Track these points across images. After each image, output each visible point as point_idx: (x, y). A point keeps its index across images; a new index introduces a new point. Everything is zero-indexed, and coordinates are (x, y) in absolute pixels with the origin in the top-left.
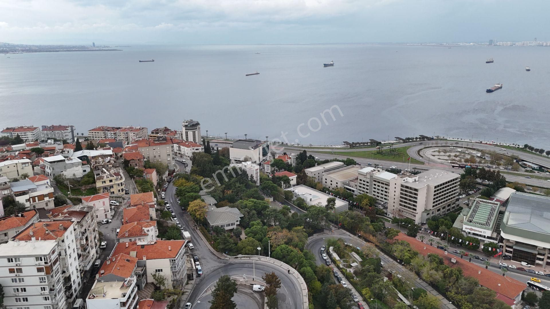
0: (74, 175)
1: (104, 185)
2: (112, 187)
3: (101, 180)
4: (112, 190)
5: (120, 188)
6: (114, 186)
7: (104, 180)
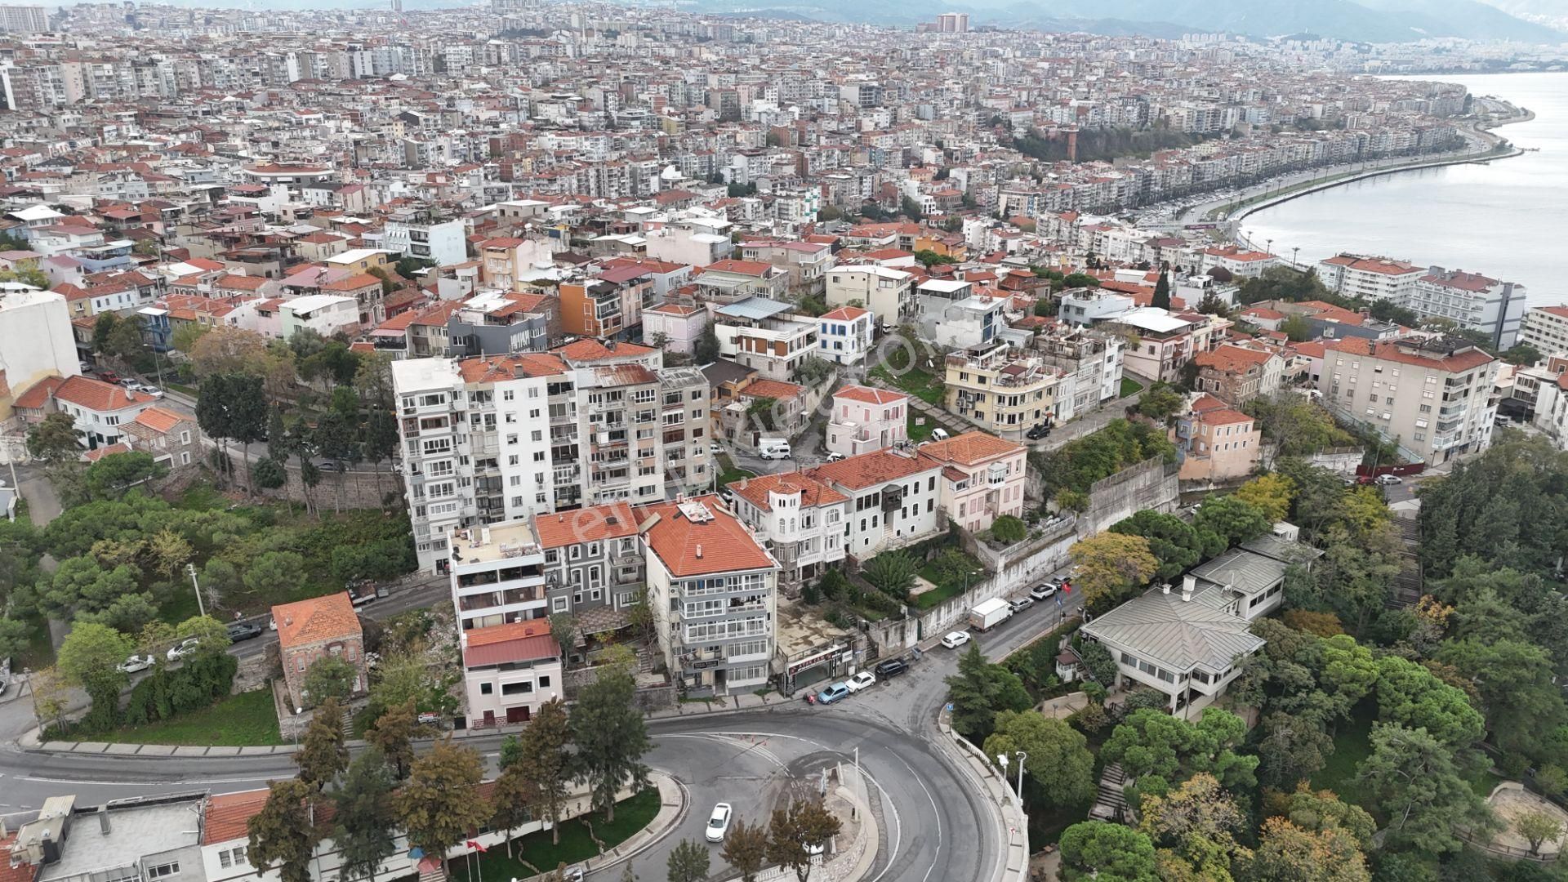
0: (953, 338)
1: (964, 383)
2: (980, 397)
3: (958, 369)
4: (980, 406)
5: (1007, 410)
6: (988, 398)
7: (964, 370)
